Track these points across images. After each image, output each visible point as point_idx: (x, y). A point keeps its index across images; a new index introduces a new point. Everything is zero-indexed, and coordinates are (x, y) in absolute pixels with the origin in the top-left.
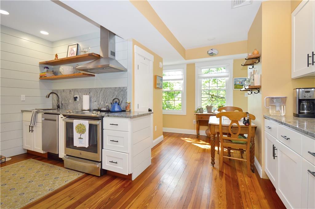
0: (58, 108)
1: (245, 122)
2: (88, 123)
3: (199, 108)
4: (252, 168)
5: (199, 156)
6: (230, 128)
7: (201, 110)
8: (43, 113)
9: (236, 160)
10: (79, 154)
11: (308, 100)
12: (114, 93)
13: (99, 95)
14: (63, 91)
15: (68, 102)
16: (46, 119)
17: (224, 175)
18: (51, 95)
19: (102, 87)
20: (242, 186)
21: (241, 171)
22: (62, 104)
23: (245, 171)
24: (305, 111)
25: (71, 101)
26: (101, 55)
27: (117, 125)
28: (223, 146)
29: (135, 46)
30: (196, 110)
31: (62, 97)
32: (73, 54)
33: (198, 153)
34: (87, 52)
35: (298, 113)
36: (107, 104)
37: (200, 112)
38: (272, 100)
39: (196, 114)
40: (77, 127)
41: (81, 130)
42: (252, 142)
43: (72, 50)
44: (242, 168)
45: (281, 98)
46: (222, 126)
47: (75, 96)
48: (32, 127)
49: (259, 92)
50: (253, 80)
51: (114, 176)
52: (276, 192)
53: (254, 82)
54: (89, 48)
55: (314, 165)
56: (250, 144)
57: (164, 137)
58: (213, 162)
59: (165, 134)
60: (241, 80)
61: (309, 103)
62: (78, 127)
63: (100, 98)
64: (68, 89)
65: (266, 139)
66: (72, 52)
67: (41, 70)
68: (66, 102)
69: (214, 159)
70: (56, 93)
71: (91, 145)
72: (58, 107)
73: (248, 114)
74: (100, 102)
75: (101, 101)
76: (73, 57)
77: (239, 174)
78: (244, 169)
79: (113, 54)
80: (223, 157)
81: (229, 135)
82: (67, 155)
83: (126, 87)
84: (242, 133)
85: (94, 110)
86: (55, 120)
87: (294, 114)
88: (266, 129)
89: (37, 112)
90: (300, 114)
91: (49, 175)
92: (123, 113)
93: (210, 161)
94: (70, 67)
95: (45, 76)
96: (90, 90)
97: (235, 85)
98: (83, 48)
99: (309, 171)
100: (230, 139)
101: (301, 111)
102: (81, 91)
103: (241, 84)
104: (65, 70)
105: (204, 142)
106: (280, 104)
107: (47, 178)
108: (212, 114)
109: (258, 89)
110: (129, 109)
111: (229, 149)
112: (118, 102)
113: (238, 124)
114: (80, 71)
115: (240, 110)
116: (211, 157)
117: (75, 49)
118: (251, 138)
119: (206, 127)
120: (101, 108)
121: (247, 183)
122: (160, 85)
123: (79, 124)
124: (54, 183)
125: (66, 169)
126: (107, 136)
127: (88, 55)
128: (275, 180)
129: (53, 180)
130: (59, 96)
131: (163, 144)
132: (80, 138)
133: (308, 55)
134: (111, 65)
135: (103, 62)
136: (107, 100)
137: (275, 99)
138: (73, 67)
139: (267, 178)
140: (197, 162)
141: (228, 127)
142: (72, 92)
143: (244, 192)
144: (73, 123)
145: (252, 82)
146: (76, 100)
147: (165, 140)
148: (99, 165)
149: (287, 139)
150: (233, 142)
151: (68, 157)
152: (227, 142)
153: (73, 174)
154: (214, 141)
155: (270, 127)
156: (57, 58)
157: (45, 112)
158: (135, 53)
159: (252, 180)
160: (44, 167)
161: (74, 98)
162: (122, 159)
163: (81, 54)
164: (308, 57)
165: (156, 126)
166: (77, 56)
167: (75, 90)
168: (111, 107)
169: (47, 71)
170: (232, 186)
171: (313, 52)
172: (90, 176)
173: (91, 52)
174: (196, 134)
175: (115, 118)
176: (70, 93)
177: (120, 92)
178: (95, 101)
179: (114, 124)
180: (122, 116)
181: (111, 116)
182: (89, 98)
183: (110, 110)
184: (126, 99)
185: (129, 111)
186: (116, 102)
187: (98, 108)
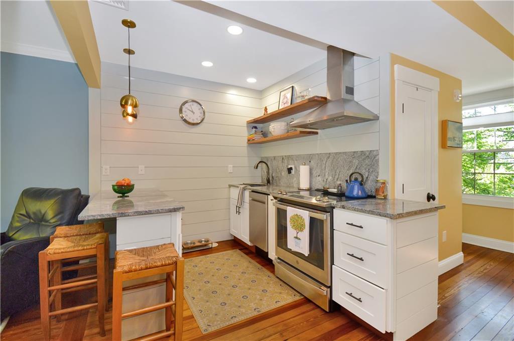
0: (268, 183)
2: (308, 215)
8: (251, 191)
10: (296, 261)
12: (351, 162)
13: (324, 166)
14: (273, 159)
15: (280, 175)
16: (253, 200)
18: (259, 165)
19: (329, 152)
22: (273, 177)
25: (285, 173)
26: (328, 97)
27: (361, 227)
29: (396, 66)
31: (272, 168)
32: (287, 102)
34: (306, 96)
36: (339, 182)
40: (292, 218)
41: (298, 225)
43: (285, 97)
47: (289, 167)
48: (239, 208)
51: (354, 321)
54: (310, 89)
57: (465, 256)
59: (467, 249)
62: (294, 219)
63: (326, 170)
64: (281, 156)
66: (285, 100)
67: (248, 131)
68: (278, 175)
70: (266, 161)
71: (312, 252)
72: (268, 181)
74: (327, 177)
75: (329, 176)
76: (286, 107)
79: (350, 91)
82: (279, 258)
83: (377, 150)
85: (318, 190)
86: (264, 203)
89: (244, 189)
91: (256, 281)
92: (369, 200)
94: (283, 123)
95: (253, 140)
96: (311, 156)
98: (300, 92)
102: (297, 159)
104: (276, 128)
107: (253, 288)
110: (383, 195)
112: (360, 179)
114: (297, 129)
117: (289, 96)
120: (328, 188)
122: (457, 142)
123: (295, 215)
124: (261, 300)
125: (277, 280)
126: (341, 244)
127: (307, 101)
129: (260, 293)
130: (269, 166)
131: (463, 273)
132: (296, 238)
134: (347, 113)
135: (331, 110)
136: (339, 175)
138: (286, 123)
142: (286, 160)
144: (286, 211)
146: (291, 173)
148: (327, 291)
151: (279, 261)
153: (287, 291)
156: (267, 113)
157: (252, 189)
158: (396, 82)
161: (288, 169)
162: (373, 297)
163: (298, 101)
165: (445, 232)
166: (292, 106)
167: (290, 158)
168: (345, 188)
169: (256, 132)
172: (311, 303)
173: (312, 95)
175: (356, 212)
176: (282, 162)
177: (364, 159)
178: (319, 176)
179: (354, 224)
180: (372, 211)
181: (348, 209)
182: (309, 170)
183: (344, 194)
184: (376, 174)
185: (381, 199)
186: (356, 179)
187: (324, 188)
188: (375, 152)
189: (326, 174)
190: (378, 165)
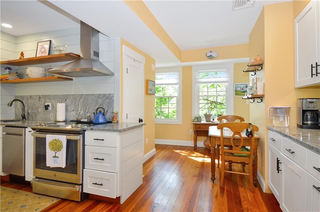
0: (23, 118)
1: (248, 133)
2: (65, 138)
3: (197, 116)
4: (255, 182)
5: (197, 171)
6: (232, 140)
7: (199, 118)
8: (4, 126)
9: (238, 174)
10: (54, 175)
11: (311, 111)
12: (97, 101)
13: (78, 103)
14: (29, 97)
15: (36, 112)
16: (7, 134)
17: (225, 191)
18: (14, 103)
19: (81, 94)
20: (245, 202)
21: (243, 186)
22: (28, 114)
23: (247, 185)
24: (309, 122)
25: (41, 109)
26: (81, 56)
27: (103, 140)
28: (225, 160)
30: (193, 119)
32: (44, 52)
33: (196, 168)
34: (63, 51)
35: (301, 124)
36: (88, 115)
37: (198, 121)
38: (276, 110)
39: (194, 124)
40: (51, 143)
41: (56, 147)
42: (255, 154)
43: (43, 47)
44: (244, 182)
45: (285, 108)
46: (224, 138)
47: (46, 104)
49: (262, 101)
50: (256, 88)
51: (98, 200)
52: (280, 207)
53: (257, 90)
54: (66, 46)
55: (319, 180)
56: (253, 157)
57: (156, 150)
58: (213, 178)
59: (158, 147)
60: (242, 86)
61: (313, 114)
62: (53, 143)
63: (79, 106)
64: (37, 96)
65: (270, 151)
66: (43, 50)
68: (34, 112)
69: (215, 175)
70: (21, 100)
71: (68, 164)
72: (24, 117)
73: (251, 126)
76: (44, 56)
77: (241, 189)
78: (246, 183)
79: (97, 54)
80: (225, 172)
81: (231, 147)
82: (37, 178)
84: (244, 145)
85: (72, 121)
86: (21, 135)
87: (297, 124)
88: (270, 141)
90: (304, 126)
91: (12, 202)
92: (108, 124)
93: (210, 176)
94: (41, 69)
95: (7, 80)
96: (67, 96)
97: (235, 91)
98: (58, 46)
99: (314, 186)
100: (232, 152)
101: (305, 122)
102: (54, 98)
103: (242, 91)
104: (33, 72)
105: (202, 155)
106: (284, 115)
107: (10, 208)
108: (211, 123)
109: (261, 98)
110: (116, 120)
111: (231, 162)
112: (103, 112)
113: (240, 135)
114: (54, 74)
115: (242, 119)
116: (211, 172)
117: (47, 46)
118: (254, 150)
119: (205, 138)
120: (81, 119)
121: (250, 199)
122: (153, 91)
123: (53, 140)
125: (36, 195)
126: (90, 153)
127: (64, 55)
128: (278, 195)
129: (19, 209)
130: (24, 103)
131: (155, 159)
132: (55, 157)
133: (312, 65)
134: (95, 69)
135: (83, 65)
136: (89, 109)
137: (279, 110)
138: (44, 69)
139: (270, 193)
140: (195, 178)
141: (230, 139)
142: (43, 99)
143: (247, 209)
144: (46, 138)
145: (255, 91)
146: (48, 109)
147: (158, 153)
148: (79, 188)
149: (292, 153)
150: (235, 155)
151: (37, 179)
152: (228, 155)
153: (45, 200)
154: (215, 154)
155: (274, 139)
156: (23, 57)
157: (7, 124)
158: (124, 54)
159: (255, 195)
160: (6, 193)
161: (45, 106)
162: (109, 180)
163: (55, 53)
164: (312, 67)
165: (147, 139)
166: (50, 56)
167: (46, 97)
168: (93, 118)
169: (10, 73)
170: (234, 203)
171: (317, 63)
172: (67, 201)
173: (68, 52)
174: (193, 146)
175: (100, 131)
176: (39, 100)
177: (105, 99)
178: (73, 111)
179: (98, 139)
180: (110, 129)
181: (95, 130)
182: (65, 106)
183: (92, 122)
184: (112, 108)
185: (116, 123)
186: (100, 112)
187: (77, 119)
188: (112, 95)
189: (79, 109)
190: (114, 103)
